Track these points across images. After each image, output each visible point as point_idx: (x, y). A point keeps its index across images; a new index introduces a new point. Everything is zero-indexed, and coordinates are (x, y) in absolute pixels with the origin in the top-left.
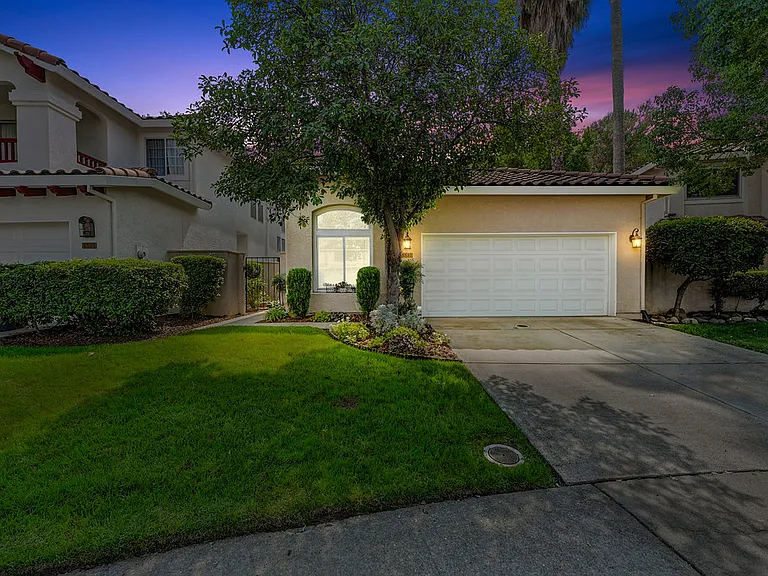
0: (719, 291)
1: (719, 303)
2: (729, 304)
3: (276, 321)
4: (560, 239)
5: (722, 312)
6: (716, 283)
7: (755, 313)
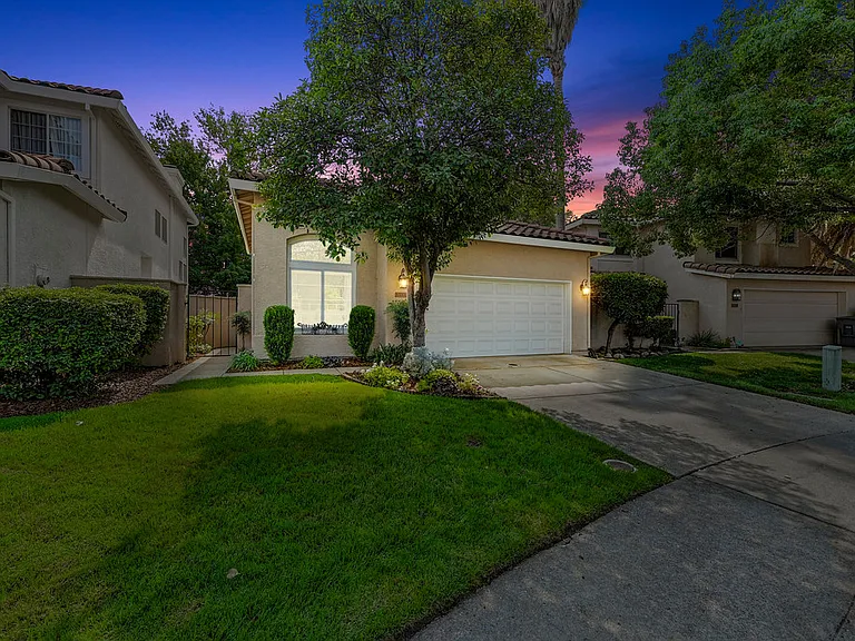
0: (632, 332)
1: (631, 341)
2: (637, 343)
3: (255, 370)
4: (530, 285)
5: (633, 349)
6: (629, 325)
7: (652, 348)
